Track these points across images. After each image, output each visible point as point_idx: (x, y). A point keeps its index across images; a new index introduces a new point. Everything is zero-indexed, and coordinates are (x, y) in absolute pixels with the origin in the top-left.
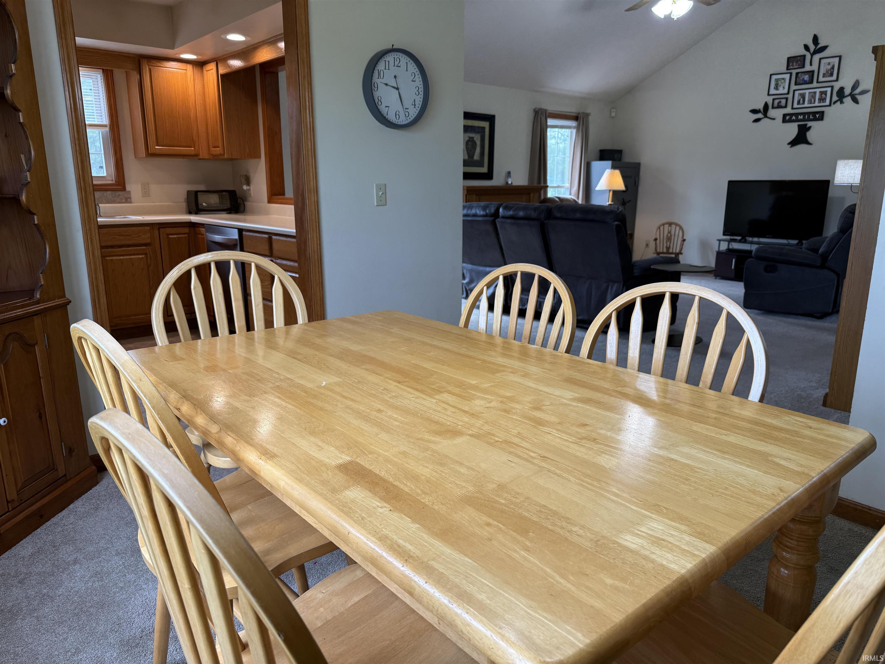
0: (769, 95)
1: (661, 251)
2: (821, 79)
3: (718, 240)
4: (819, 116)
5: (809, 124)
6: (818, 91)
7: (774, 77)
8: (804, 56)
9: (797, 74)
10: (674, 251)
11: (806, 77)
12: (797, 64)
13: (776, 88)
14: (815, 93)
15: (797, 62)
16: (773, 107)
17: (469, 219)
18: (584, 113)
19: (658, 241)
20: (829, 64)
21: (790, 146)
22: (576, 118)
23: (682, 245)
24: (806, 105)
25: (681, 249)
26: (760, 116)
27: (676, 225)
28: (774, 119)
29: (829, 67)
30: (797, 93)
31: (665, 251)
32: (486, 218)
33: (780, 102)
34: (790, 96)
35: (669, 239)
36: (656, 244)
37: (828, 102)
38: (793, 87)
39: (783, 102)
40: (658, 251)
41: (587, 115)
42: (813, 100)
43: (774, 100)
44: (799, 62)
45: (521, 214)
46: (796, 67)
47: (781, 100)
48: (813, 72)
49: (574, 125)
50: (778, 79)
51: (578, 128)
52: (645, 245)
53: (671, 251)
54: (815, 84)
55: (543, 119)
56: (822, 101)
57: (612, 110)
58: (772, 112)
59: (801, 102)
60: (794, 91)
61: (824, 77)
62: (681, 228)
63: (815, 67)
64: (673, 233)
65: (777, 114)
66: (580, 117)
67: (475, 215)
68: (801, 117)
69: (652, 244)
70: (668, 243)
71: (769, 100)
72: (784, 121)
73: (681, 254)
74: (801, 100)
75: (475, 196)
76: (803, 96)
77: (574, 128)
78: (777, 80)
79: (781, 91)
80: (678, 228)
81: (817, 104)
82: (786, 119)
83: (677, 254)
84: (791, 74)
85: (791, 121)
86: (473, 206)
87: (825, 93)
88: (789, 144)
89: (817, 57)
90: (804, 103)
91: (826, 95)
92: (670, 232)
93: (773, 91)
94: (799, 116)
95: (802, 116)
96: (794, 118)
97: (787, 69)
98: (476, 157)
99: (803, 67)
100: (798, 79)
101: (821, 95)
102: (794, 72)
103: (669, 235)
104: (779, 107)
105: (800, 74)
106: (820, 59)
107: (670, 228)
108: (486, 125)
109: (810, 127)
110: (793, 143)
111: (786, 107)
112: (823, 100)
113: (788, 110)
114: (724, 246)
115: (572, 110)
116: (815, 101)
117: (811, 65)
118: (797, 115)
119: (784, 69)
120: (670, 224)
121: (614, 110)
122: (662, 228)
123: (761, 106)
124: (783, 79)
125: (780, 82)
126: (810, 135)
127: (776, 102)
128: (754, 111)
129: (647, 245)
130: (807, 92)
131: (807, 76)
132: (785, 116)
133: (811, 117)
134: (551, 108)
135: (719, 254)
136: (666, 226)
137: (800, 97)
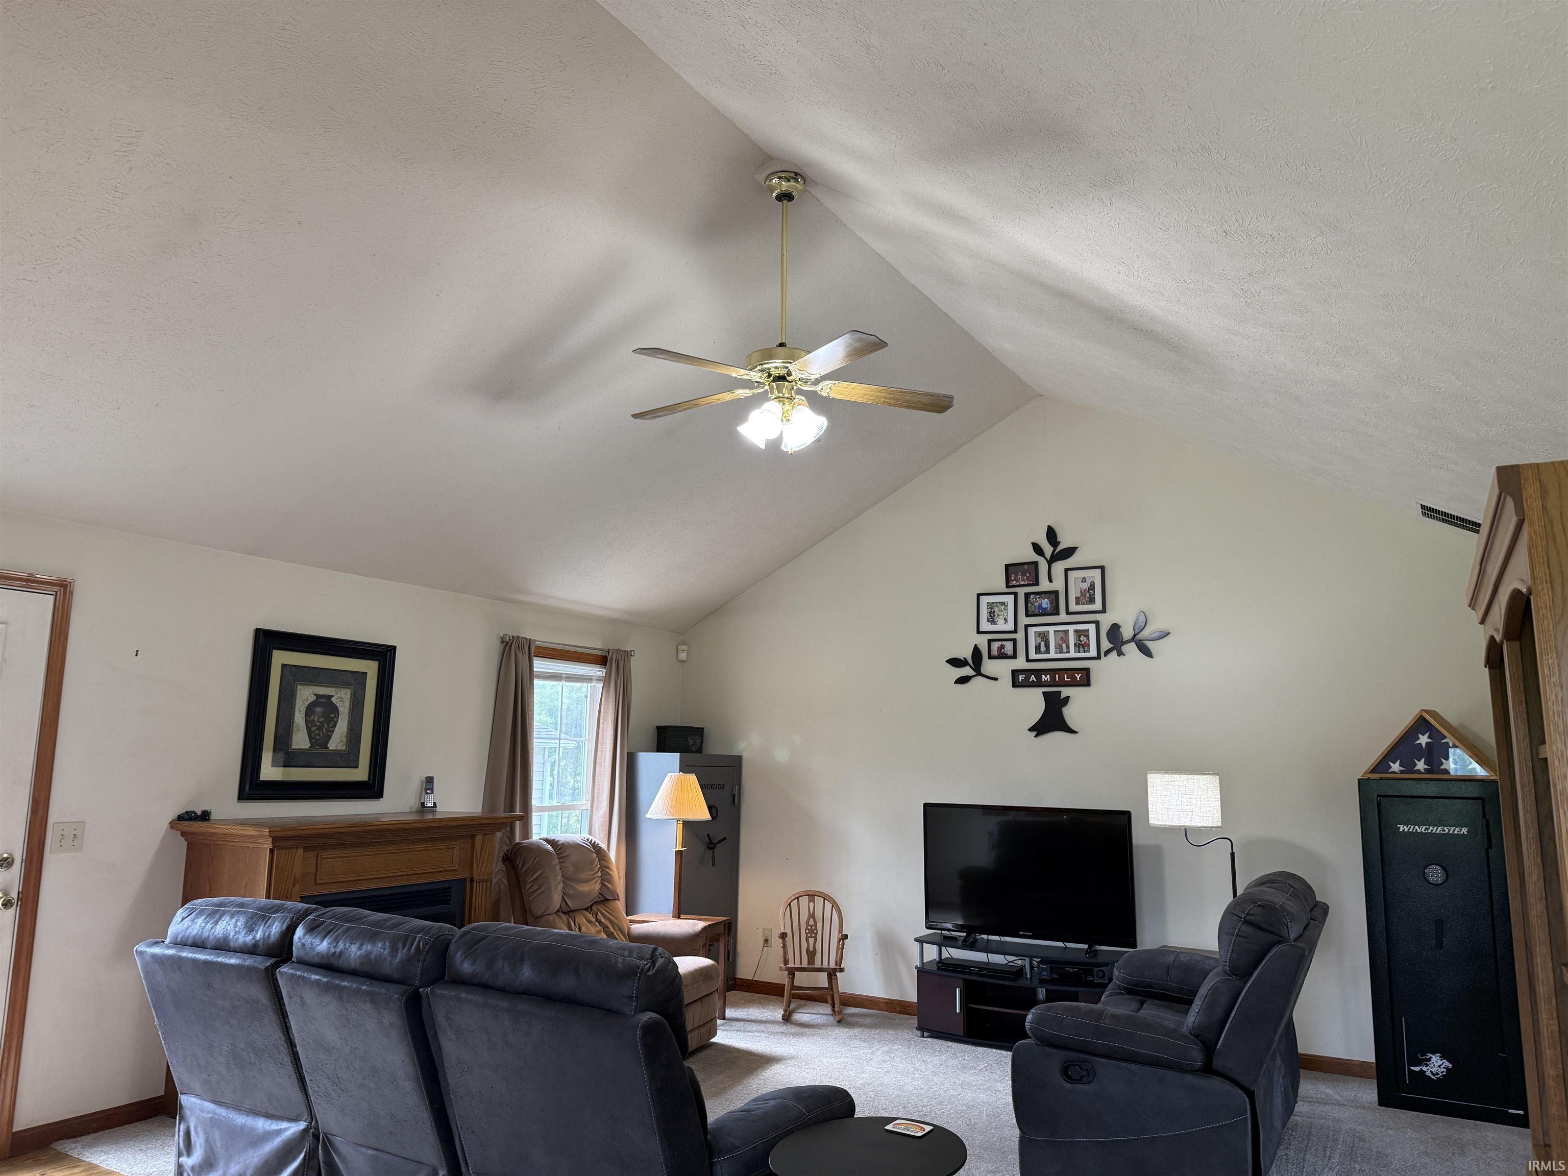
0: (979, 632)
1: (798, 965)
2: (1073, 607)
3: (917, 940)
4: (1084, 679)
5: (1065, 692)
6: (1071, 628)
7: (985, 600)
8: (1035, 564)
9: (1027, 595)
10: (825, 965)
11: (1045, 603)
12: (1025, 578)
13: (992, 620)
14: (1066, 632)
15: (1023, 575)
16: (991, 657)
17: (202, 956)
18: (618, 651)
19: (789, 939)
20: (1084, 580)
21: (1035, 733)
22: (602, 660)
23: (841, 950)
24: (1053, 654)
25: (839, 961)
26: (967, 671)
27: (825, 897)
28: (996, 679)
29: (1086, 586)
30: (1032, 631)
31: (805, 964)
32: (249, 961)
33: (1002, 647)
34: (1020, 636)
35: (812, 932)
36: (784, 947)
37: (1093, 652)
38: (1024, 620)
39: (1009, 647)
40: (791, 965)
41: (627, 655)
42: (1064, 645)
43: (990, 641)
44: (1028, 575)
45: (354, 952)
46: (1023, 583)
47: (1004, 643)
48: (1056, 593)
49: (599, 674)
50: (992, 603)
51: (606, 681)
52: (762, 941)
53: (818, 964)
54: (1063, 617)
55: (522, 659)
56: (1081, 649)
57: (680, 647)
58: (989, 666)
59: (1043, 648)
60: (1026, 627)
61: (1077, 603)
62: (835, 905)
63: (1058, 584)
64: (818, 914)
65: (1002, 669)
66: (612, 658)
67: (222, 946)
68: (1046, 678)
69: (777, 942)
70: (811, 940)
71: (982, 641)
72: (1015, 684)
73: (842, 970)
74: (1043, 644)
75: (301, 851)
76: (1044, 637)
77: (599, 679)
78: (991, 606)
79: (1001, 626)
80: (828, 905)
81: (1072, 654)
82: (1020, 679)
83: (832, 974)
84: (1015, 594)
85: (1026, 684)
86: (223, 914)
87: (1086, 633)
88: (1030, 730)
89: (1059, 567)
90: (1048, 651)
91: (1087, 637)
92: (812, 916)
93: (985, 626)
94: (1043, 676)
95: (1048, 676)
96: (1033, 678)
97: (1008, 586)
98: (337, 741)
99: (1037, 583)
100: (1029, 605)
101: (1079, 637)
102: (1021, 592)
103: (811, 922)
104: (1002, 656)
105: (1032, 596)
106: (1067, 570)
107: (811, 904)
108: (370, 668)
109: (1067, 699)
110: (1040, 728)
111: (1014, 656)
112: (1082, 646)
113: (1020, 663)
114: (931, 953)
115: (594, 643)
116: (1068, 647)
117: (1050, 581)
118: (1038, 672)
119: (1001, 585)
120: (812, 896)
121: (685, 647)
122: (794, 904)
123: (967, 654)
124: (1003, 603)
125: (996, 609)
126: (1070, 713)
127: (995, 646)
128: (955, 662)
129: (766, 941)
130: (1051, 629)
131: (1046, 600)
132: (1015, 673)
133: (1066, 679)
134: (541, 637)
135: (923, 973)
136: (804, 901)
137: (1039, 640)
